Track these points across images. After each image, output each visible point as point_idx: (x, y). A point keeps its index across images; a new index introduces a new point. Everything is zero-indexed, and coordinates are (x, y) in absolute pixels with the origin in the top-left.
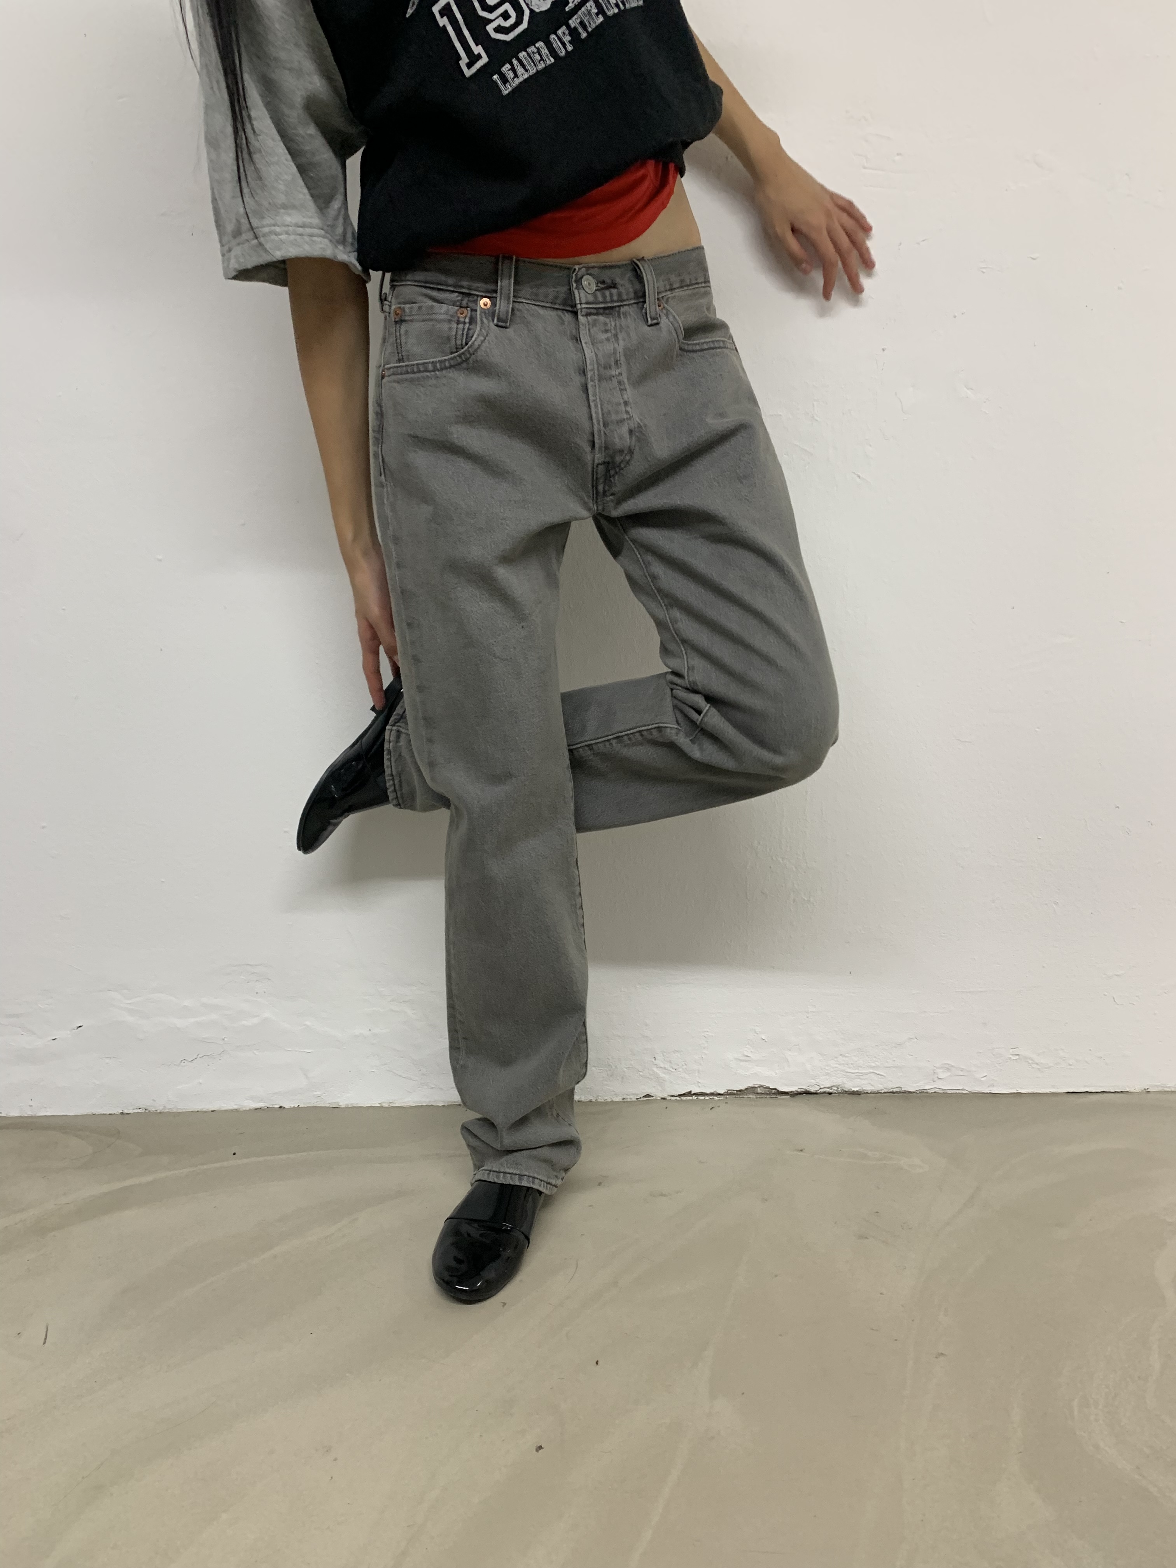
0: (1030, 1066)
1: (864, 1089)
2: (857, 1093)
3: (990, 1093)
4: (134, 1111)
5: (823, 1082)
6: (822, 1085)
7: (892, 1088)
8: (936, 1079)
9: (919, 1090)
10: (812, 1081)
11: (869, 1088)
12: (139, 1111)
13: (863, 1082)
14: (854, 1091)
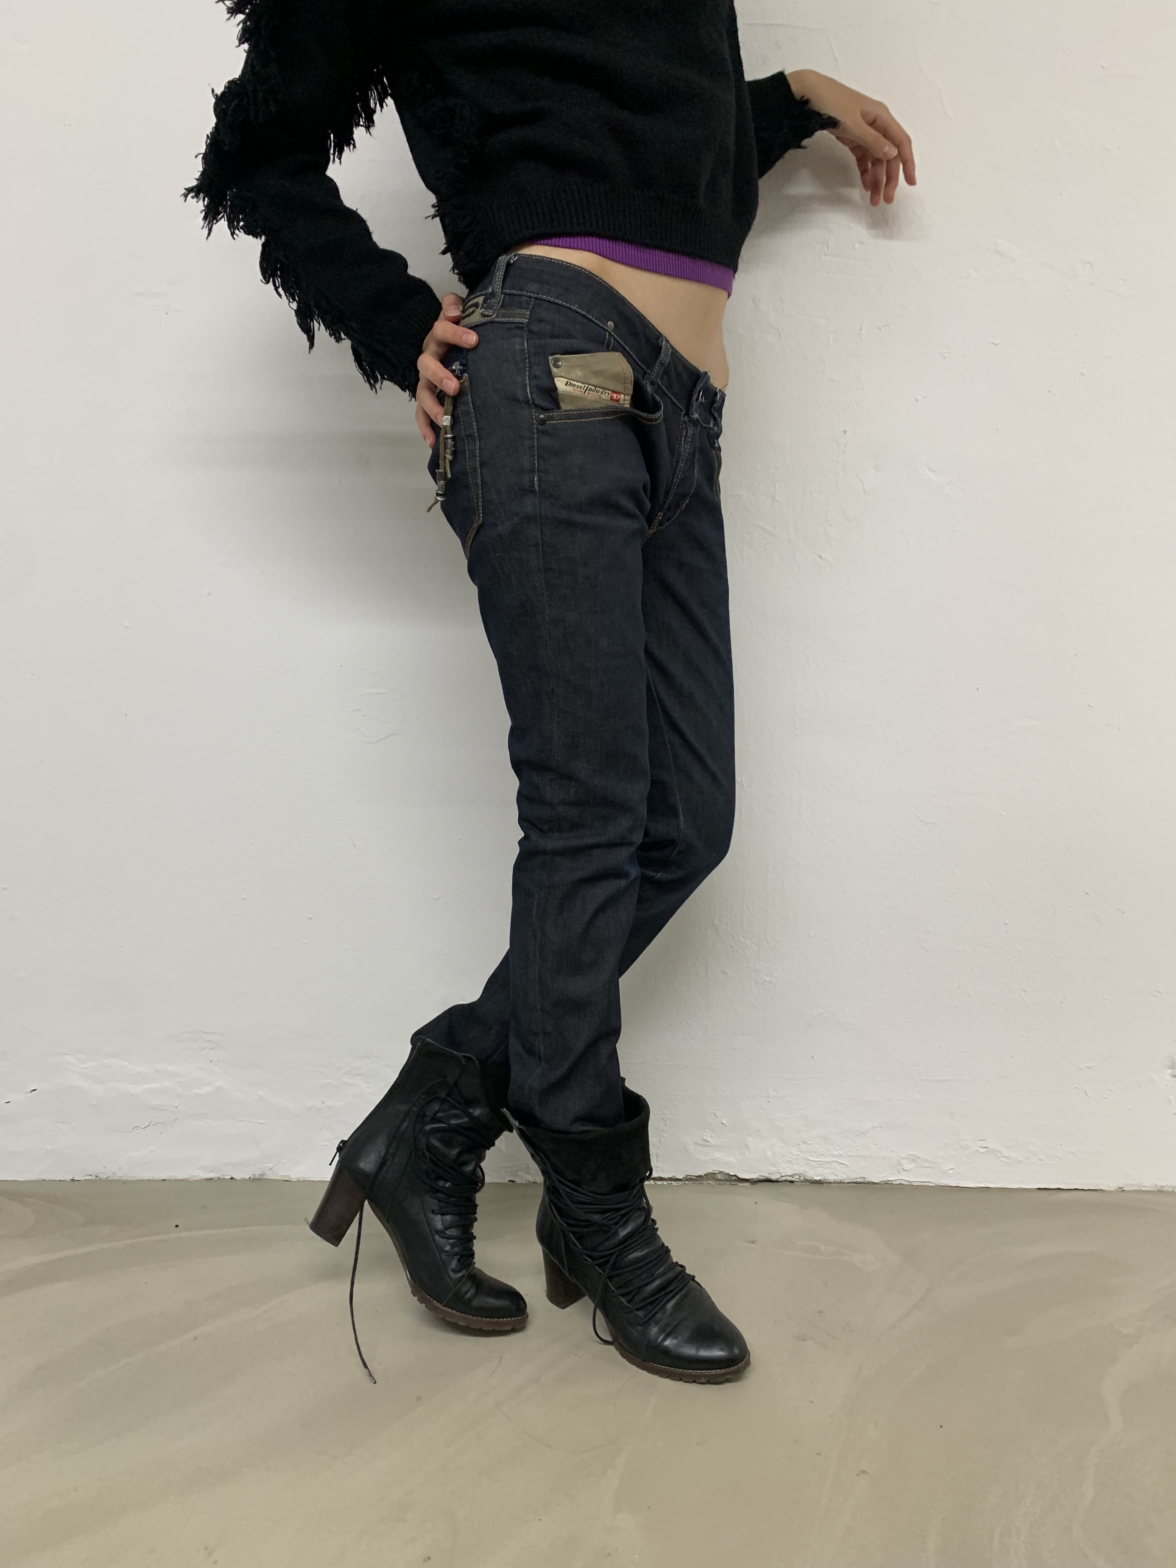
0: (999, 1160)
1: (827, 1178)
2: (819, 1182)
3: (957, 1187)
4: (85, 1178)
5: (785, 1170)
6: (784, 1173)
7: (856, 1179)
8: (901, 1170)
9: (884, 1181)
10: (774, 1168)
11: (832, 1178)
12: (90, 1178)
13: (826, 1171)
14: (816, 1180)
